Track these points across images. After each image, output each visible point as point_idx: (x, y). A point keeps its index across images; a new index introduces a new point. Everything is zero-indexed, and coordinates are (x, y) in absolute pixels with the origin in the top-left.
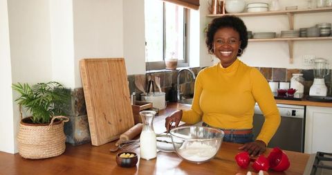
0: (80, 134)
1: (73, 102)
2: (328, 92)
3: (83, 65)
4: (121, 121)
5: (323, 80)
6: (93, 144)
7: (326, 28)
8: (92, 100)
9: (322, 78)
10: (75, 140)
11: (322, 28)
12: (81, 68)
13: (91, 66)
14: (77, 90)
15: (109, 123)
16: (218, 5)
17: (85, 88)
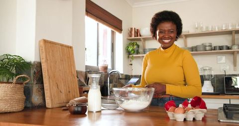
0: (36, 99)
1: (32, 72)
2: (214, 90)
3: (42, 43)
4: (69, 92)
5: (210, 82)
6: (47, 106)
7: (209, 46)
8: (48, 70)
9: (209, 80)
10: (32, 103)
11: (206, 46)
12: (40, 46)
13: (48, 46)
14: (36, 63)
15: (61, 92)
16: (135, 32)
17: (43, 61)
